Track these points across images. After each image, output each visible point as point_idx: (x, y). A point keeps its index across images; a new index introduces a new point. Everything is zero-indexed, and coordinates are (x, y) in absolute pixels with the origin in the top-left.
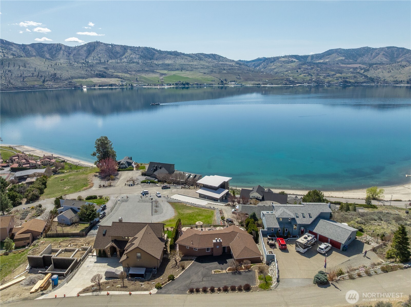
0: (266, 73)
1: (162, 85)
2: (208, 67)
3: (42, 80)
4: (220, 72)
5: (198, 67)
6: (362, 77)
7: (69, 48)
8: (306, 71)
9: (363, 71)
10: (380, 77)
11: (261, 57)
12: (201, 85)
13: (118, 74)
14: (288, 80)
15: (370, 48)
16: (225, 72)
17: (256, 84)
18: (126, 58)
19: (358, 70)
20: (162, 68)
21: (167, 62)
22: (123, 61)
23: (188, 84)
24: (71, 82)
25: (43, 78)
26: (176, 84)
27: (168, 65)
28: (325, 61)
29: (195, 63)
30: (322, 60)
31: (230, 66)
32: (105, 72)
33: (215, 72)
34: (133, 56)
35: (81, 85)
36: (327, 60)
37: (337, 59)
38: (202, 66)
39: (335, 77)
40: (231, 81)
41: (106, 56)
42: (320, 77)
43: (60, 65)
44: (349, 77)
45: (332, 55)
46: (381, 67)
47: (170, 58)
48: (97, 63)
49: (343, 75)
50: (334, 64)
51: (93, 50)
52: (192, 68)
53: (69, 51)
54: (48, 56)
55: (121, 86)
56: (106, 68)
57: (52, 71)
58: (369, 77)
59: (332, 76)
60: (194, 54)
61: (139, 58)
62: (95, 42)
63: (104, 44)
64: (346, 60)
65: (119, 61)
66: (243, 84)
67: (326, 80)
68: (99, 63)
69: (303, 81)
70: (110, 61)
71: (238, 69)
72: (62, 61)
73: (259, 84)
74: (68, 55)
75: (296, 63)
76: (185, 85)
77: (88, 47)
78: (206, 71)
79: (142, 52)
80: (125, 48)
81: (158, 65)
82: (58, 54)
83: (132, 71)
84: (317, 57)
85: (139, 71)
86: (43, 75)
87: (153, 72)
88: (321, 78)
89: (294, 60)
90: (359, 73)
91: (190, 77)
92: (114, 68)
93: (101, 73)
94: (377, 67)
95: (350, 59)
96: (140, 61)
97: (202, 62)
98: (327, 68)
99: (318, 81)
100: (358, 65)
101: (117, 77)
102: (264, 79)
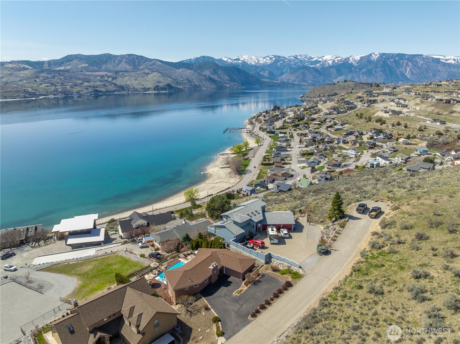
6: (112, 85)
8: (47, 81)
9: (110, 79)
10: (129, 84)
14: (26, 92)
15: (111, 55)
19: (106, 78)
28: (66, 68)
30: (62, 66)
36: (69, 68)
37: (80, 66)
39: (83, 87)
42: (66, 87)
44: (98, 86)
45: (73, 61)
46: (128, 74)
49: (92, 84)
50: (78, 72)
58: (118, 85)
59: (80, 85)
64: (91, 68)
67: (75, 90)
69: (46, 93)
75: (31, 71)
84: (55, 63)
88: (68, 87)
89: (26, 66)
90: (107, 81)
94: (123, 74)
95: (94, 66)
98: (71, 76)
99: (65, 91)
100: (104, 73)
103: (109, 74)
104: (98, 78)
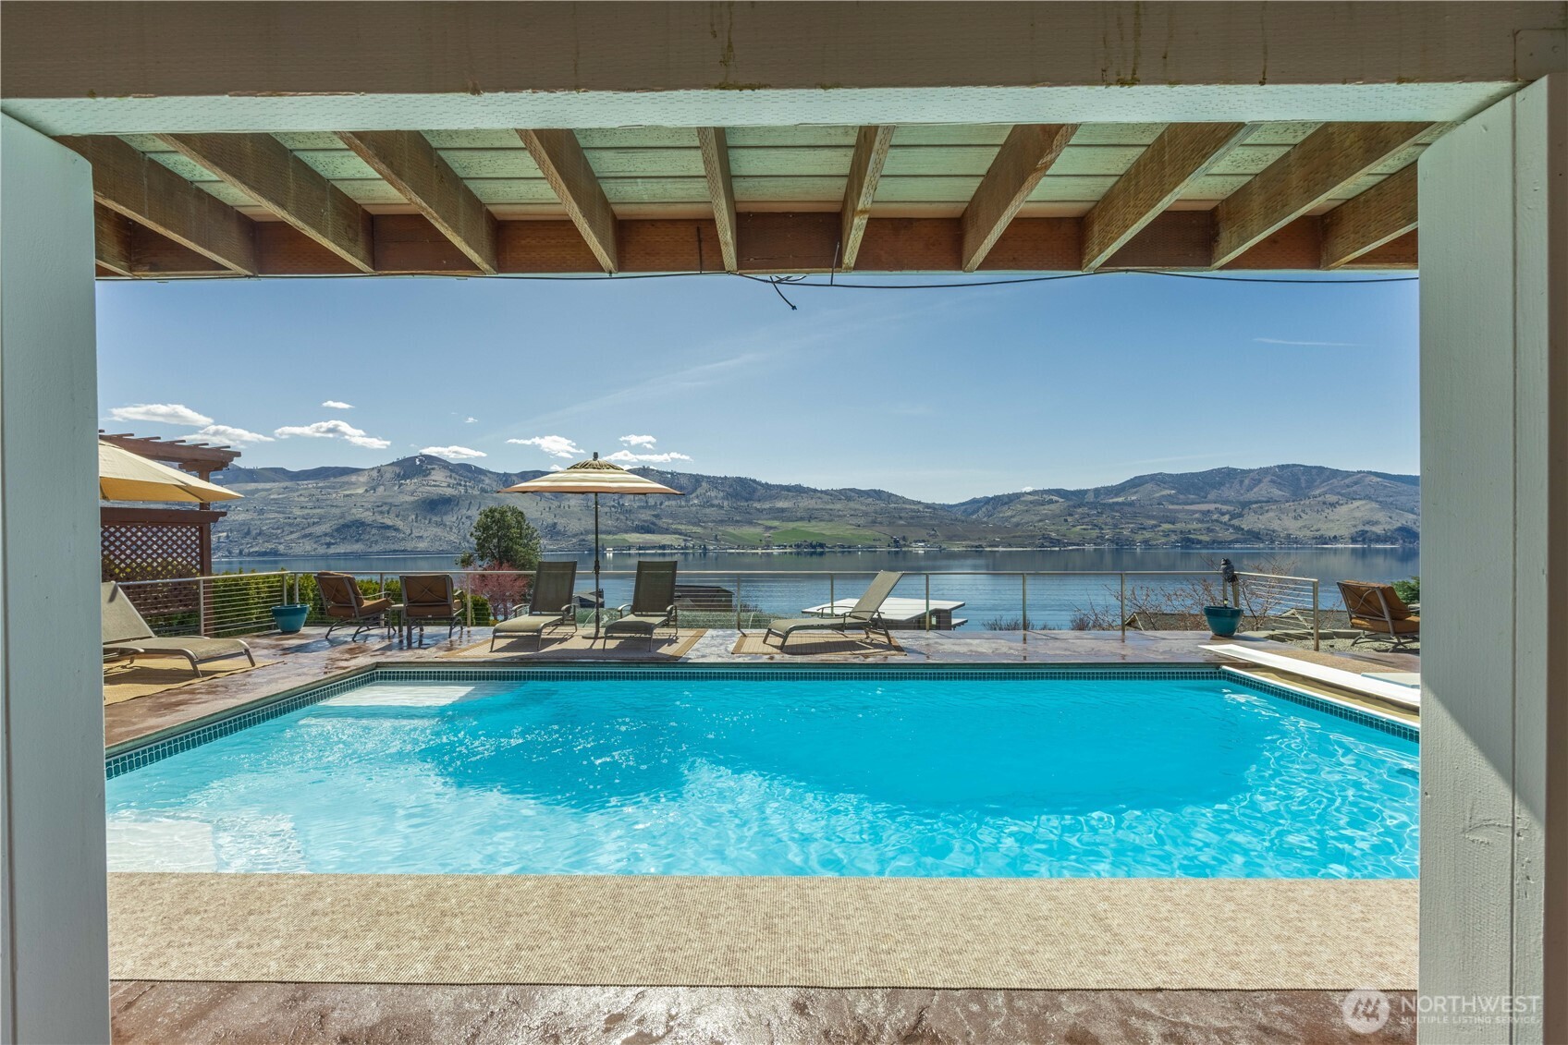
0: (994, 524)
1: (768, 547)
2: (866, 514)
4: (890, 524)
5: (845, 513)
6: (1228, 529)
8: (1086, 520)
9: (1226, 518)
10: (1275, 528)
11: (979, 496)
13: (680, 527)
14: (1046, 537)
15: (1235, 470)
16: (902, 522)
17: (972, 547)
18: (697, 497)
19: (1215, 517)
20: (770, 517)
21: (780, 504)
22: (691, 503)
23: (822, 546)
24: (584, 540)
26: (798, 546)
27: (783, 510)
28: (1129, 500)
29: (838, 506)
30: (1120, 497)
31: (913, 511)
32: (653, 524)
33: (881, 523)
34: (713, 494)
35: (603, 545)
36: (1133, 498)
37: (1158, 495)
38: (852, 512)
39: (1159, 531)
40: (916, 542)
42: (1121, 531)
43: (566, 508)
44: (1194, 530)
45: (1146, 486)
46: (1274, 507)
47: (786, 498)
48: (639, 507)
49: (1179, 526)
50: (1151, 505)
52: (832, 517)
55: (682, 549)
56: (656, 516)
57: (550, 519)
58: (1246, 529)
59: (1152, 528)
60: (836, 491)
61: (723, 498)
63: (657, 471)
64: (1181, 496)
65: (684, 503)
66: (944, 546)
67: (1139, 538)
68: (643, 507)
69: (1081, 541)
70: (667, 503)
71: (931, 518)
72: (572, 502)
73: (981, 546)
75: (1061, 506)
76: (816, 549)
78: (862, 521)
79: (731, 486)
80: (697, 480)
81: (761, 511)
83: (708, 522)
84: (1108, 491)
85: (722, 522)
87: (750, 523)
88: (1126, 532)
89: (1055, 498)
90: (1217, 521)
91: (827, 533)
92: (673, 516)
93: (646, 525)
94: (1261, 508)
95: (1190, 494)
96: (726, 503)
97: (852, 504)
98: (1135, 513)
99: (1118, 539)
100: (1212, 507)
101: (676, 532)
102: (990, 537)
103: (1225, 508)
104: (1197, 515)
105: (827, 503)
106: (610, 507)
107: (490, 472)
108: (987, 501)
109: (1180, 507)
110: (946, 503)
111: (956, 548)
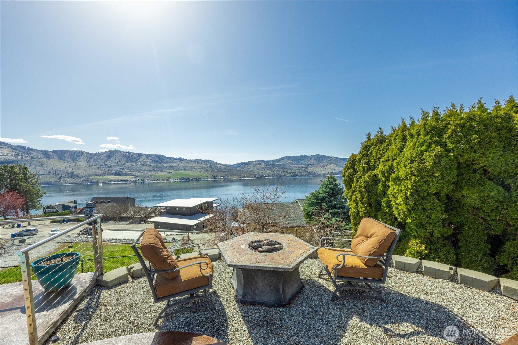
0: (244, 171)
1: (169, 180)
2: (204, 168)
3: (58, 177)
4: (212, 171)
5: (197, 167)
6: (304, 172)
7: (90, 154)
8: (270, 169)
9: (304, 168)
10: (315, 171)
11: (240, 162)
12: (198, 179)
13: (133, 173)
14: (259, 175)
15: (306, 156)
16: (216, 170)
17: (238, 178)
18: (140, 162)
19: (301, 168)
20: (169, 169)
21: (173, 164)
22: (137, 164)
23: (189, 179)
24: (88, 179)
25: (60, 176)
26: (180, 179)
27: (174, 167)
29: (194, 165)
30: (278, 163)
31: (219, 167)
32: (121, 172)
33: (209, 171)
35: (97, 180)
36: (282, 163)
37: (288, 162)
38: (200, 167)
39: (288, 173)
40: (221, 177)
41: (123, 160)
43: (79, 166)
44: (297, 172)
45: (284, 160)
46: (314, 166)
47: (175, 162)
48: (114, 165)
49: (293, 171)
50: (286, 165)
51: (112, 156)
52: (192, 169)
53: (90, 156)
54: (69, 160)
55: (134, 181)
56: (122, 169)
57: (70, 170)
58: (308, 172)
59: (286, 172)
60: (194, 160)
62: (114, 150)
63: (122, 152)
64: (293, 163)
65: (134, 164)
66: (229, 178)
67: (283, 174)
68: (116, 165)
69: (269, 176)
70: (127, 164)
71: (225, 169)
72: (82, 163)
73: (240, 178)
74: (88, 159)
75: (263, 165)
76: (187, 180)
77: (108, 154)
78: (202, 170)
79: (154, 158)
80: (140, 155)
81: (166, 167)
82: (79, 158)
83: (144, 171)
84: (275, 161)
85: (150, 171)
86: (60, 173)
87: (162, 171)
88: (280, 173)
89: (261, 163)
91: (191, 174)
92: (129, 169)
93: (117, 172)
94: (312, 166)
95: (295, 162)
96: (152, 164)
97: (199, 165)
98: (282, 167)
99: (278, 175)
100: (301, 166)
101: (131, 175)
102: (243, 175)
103: (304, 166)
104: (297, 168)
105: (191, 164)
106: (101, 165)
107: (37, 150)
108: (242, 164)
109: (293, 166)
110: (230, 164)
111: (233, 178)
